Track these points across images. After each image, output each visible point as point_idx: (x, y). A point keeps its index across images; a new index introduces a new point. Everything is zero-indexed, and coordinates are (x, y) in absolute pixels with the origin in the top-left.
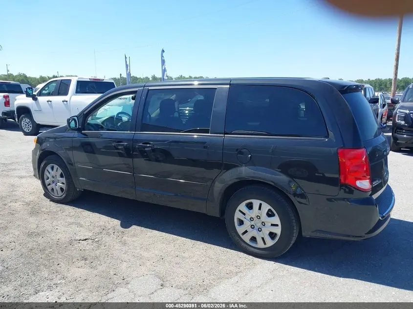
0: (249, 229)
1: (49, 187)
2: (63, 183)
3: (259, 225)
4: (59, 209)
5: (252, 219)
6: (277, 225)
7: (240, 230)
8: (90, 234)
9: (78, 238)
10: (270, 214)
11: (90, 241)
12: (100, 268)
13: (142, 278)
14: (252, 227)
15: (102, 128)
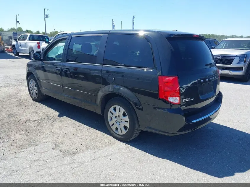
0: (115, 123)
1: (31, 92)
2: (36, 90)
3: (119, 121)
4: (33, 104)
5: (116, 117)
6: (127, 122)
7: (111, 123)
8: (39, 118)
9: (31, 120)
10: (124, 115)
11: (36, 122)
12: (31, 136)
13: (47, 143)
14: (116, 122)
15: (55, 60)
